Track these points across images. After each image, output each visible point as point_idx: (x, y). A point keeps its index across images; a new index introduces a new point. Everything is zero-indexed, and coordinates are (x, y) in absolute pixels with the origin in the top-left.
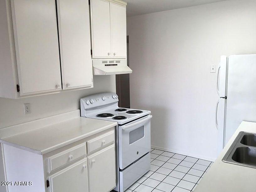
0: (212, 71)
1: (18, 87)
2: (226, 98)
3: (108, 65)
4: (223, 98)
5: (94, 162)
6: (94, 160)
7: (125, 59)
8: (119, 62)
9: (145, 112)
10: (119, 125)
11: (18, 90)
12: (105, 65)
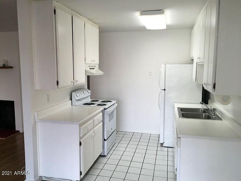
0: (150, 74)
1: (58, 82)
2: (165, 90)
3: (91, 69)
4: (163, 90)
5: (97, 133)
6: (97, 131)
7: (97, 64)
8: (95, 67)
9: (113, 102)
10: (105, 109)
11: (58, 84)
12: (90, 69)
